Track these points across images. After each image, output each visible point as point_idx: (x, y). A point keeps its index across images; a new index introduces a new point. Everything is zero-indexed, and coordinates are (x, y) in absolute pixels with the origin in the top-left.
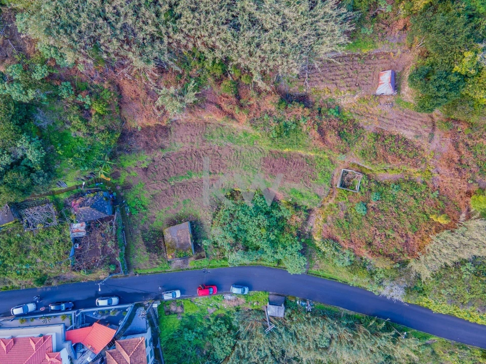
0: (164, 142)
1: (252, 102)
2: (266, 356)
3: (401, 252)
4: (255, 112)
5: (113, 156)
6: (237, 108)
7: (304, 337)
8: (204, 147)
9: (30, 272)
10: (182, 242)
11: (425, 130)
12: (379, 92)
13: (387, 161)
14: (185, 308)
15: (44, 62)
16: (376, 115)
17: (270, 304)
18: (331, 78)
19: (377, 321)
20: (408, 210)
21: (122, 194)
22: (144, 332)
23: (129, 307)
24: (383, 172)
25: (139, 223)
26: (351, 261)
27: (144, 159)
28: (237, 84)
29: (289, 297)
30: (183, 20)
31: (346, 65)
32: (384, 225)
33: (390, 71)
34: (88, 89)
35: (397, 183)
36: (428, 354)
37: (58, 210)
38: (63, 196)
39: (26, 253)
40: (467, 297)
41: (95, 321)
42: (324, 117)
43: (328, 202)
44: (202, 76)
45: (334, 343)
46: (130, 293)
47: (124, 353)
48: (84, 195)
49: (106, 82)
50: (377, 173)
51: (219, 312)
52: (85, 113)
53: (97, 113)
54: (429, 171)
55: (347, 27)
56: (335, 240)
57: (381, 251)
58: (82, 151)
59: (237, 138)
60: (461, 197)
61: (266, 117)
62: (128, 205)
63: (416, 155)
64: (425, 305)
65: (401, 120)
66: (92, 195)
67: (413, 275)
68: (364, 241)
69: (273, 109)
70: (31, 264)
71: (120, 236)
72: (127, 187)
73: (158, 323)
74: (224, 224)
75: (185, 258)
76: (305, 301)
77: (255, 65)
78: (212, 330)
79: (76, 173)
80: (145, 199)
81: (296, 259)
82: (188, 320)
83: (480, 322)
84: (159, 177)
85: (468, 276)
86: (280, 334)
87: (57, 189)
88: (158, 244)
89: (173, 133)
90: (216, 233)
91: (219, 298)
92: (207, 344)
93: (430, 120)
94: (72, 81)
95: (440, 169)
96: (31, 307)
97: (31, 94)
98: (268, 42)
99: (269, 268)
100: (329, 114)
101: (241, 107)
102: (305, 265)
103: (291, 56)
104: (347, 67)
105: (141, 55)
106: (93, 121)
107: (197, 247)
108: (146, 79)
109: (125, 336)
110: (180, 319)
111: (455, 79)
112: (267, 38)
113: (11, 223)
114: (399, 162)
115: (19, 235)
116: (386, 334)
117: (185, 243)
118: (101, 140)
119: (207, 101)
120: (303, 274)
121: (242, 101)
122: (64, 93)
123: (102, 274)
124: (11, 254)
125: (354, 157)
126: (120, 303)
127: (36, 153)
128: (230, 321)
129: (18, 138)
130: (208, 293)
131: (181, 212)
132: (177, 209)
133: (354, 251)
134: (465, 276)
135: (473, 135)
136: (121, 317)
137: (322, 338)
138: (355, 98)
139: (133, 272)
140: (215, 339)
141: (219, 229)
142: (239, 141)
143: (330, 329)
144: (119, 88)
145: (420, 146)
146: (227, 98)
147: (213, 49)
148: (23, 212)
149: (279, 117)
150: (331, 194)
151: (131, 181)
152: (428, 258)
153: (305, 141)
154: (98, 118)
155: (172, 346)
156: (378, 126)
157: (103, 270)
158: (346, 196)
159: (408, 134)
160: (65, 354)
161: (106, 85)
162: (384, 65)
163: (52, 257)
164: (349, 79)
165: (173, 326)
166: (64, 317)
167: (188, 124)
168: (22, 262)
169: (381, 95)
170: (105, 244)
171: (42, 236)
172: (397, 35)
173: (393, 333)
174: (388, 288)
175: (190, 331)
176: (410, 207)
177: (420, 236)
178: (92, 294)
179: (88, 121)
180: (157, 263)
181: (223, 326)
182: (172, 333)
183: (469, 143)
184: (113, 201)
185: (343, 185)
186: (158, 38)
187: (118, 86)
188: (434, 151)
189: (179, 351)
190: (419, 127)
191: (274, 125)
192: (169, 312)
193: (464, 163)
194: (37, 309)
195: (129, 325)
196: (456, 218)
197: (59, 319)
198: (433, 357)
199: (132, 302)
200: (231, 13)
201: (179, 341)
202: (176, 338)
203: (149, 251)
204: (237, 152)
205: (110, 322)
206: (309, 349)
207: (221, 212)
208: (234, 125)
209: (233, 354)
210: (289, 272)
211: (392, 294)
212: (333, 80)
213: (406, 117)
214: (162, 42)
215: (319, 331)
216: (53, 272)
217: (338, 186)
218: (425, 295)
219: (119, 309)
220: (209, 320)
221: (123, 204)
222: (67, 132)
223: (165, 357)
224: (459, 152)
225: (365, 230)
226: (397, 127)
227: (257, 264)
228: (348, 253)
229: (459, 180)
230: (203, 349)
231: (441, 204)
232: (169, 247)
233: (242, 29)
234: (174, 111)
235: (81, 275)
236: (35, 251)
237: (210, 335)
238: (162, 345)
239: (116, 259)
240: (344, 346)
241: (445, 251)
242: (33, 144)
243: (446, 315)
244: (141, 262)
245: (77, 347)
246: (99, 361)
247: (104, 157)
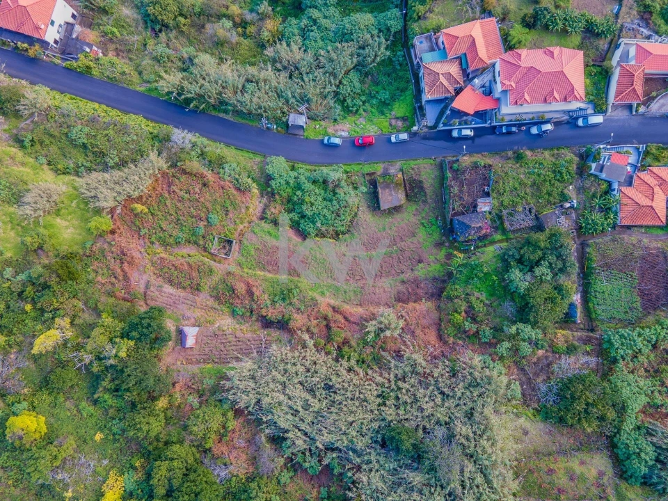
0: (402, 288)
1: (315, 321)
2: (307, 73)
3: (175, 177)
4: (313, 313)
5: (450, 275)
6: (330, 315)
7: (270, 94)
8: (363, 282)
9: (531, 165)
10: (387, 190)
11: (153, 292)
12: (197, 329)
13: (189, 265)
14: (387, 124)
15: (501, 358)
16: (198, 308)
17: (303, 127)
18: (240, 343)
19: (198, 108)
20: (168, 217)
21: (444, 238)
22: (428, 102)
23: (441, 127)
24: (192, 254)
25: (429, 209)
26: (223, 168)
27: (421, 271)
28: (329, 339)
29: (284, 132)
30: (375, 393)
31: (226, 355)
32: (191, 203)
33: (187, 346)
34: (468, 337)
35: (178, 243)
36: (146, 72)
37: (502, 223)
38: (498, 237)
39: (535, 183)
40: (111, 132)
41: (472, 115)
42: (248, 307)
43: (244, 227)
44: (361, 347)
45: (240, 87)
46: (440, 139)
47: (445, 83)
48: (478, 238)
49: (451, 342)
50: (197, 254)
51: (353, 119)
52: (471, 315)
53: (460, 314)
54: (149, 254)
55: (228, 384)
56: (238, 189)
57: (194, 178)
58: (475, 279)
59: (331, 290)
60: (119, 229)
61: (302, 308)
62: (439, 227)
63: (161, 269)
64: (149, 123)
65: (175, 303)
66: (470, 237)
67: (165, 155)
68: (210, 187)
69: (296, 315)
70: (530, 173)
71: (447, 197)
72: (439, 245)
73: (415, 109)
74: (346, 207)
75: (385, 173)
76: (268, 128)
77: (311, 354)
78: (361, 100)
79: (484, 258)
80: (422, 233)
81: (276, 171)
82: (386, 111)
83: (96, 105)
84: (407, 254)
85: (111, 152)
86: (294, 97)
87: (504, 245)
88: (412, 189)
89: (393, 296)
90: (354, 198)
91: (353, 133)
92: (367, 86)
93: (148, 302)
94: (481, 344)
95: (139, 256)
96: (534, 130)
97: (513, 329)
98: (299, 373)
99: (303, 162)
100: (243, 310)
101: (326, 318)
102: (268, 165)
103: (279, 359)
104: (225, 352)
105: (416, 364)
106: (464, 307)
107: (374, 184)
108: (414, 346)
109: (446, 98)
110: (393, 113)
111: (134, 334)
112: (299, 376)
113: (545, 213)
114: (177, 263)
115: (540, 201)
116: (189, 96)
117: (384, 189)
118: (457, 289)
119: (358, 324)
120: (270, 155)
121: (325, 323)
122: (488, 332)
123: (466, 160)
124: (548, 183)
125: (219, 269)
126: (451, 131)
127: (513, 277)
128: (343, 109)
129: (528, 290)
130: (364, 138)
131: (389, 220)
132: (392, 222)
133: (220, 178)
134: (115, 153)
135: (110, 287)
136: (449, 118)
137: (252, 92)
138: (218, 324)
139: (438, 160)
140: (359, 91)
141: (350, 201)
142: (329, 287)
143: (245, 102)
144: (440, 337)
145: (158, 278)
146: (338, 327)
147: (350, 370)
148: (535, 223)
149: (291, 308)
150: (242, 234)
151: (435, 251)
152: (151, 172)
153: (265, 285)
154: (458, 309)
155: (402, 85)
156: (197, 298)
157: (464, 165)
158: (227, 232)
159: (168, 289)
160: (499, 88)
161: (451, 340)
162: (191, 353)
163: (510, 179)
164: (224, 341)
165: (400, 105)
166: (503, 120)
167: (378, 304)
168: (539, 175)
169: (194, 325)
170: (461, 191)
171: (519, 199)
172: (181, 378)
173: (183, 97)
174: (187, 141)
175: (383, 100)
176: (166, 220)
177: (157, 192)
178: (478, 141)
179: (469, 307)
180: (413, 169)
181: (350, 104)
182: (402, 98)
183: (114, 279)
184: (453, 232)
185: (230, 242)
186: (400, 379)
187: (441, 340)
188: (145, 272)
189: (395, 80)
190: (159, 296)
191: (295, 301)
192: (404, 119)
193: (118, 261)
194: (530, 128)
195: (443, 108)
196: (124, 209)
197: (507, 118)
198: (140, 69)
199: (439, 131)
200: (332, 398)
201: (395, 90)
202: (398, 93)
203: (421, 182)
204: (331, 277)
205: (458, 114)
206: (265, 81)
207: (349, 219)
208: (332, 302)
209: (340, 77)
210: (283, 158)
211: (183, 135)
212: (239, 341)
213: (170, 305)
214: (396, 376)
215: (255, 100)
216: (510, 165)
217: (235, 241)
218: (151, 133)
219: (450, 125)
220: (364, 111)
221: (443, 229)
222: (489, 297)
223: (409, 75)
224: (123, 271)
225: (210, 198)
226: (179, 296)
227: (315, 166)
228: (227, 178)
229: (123, 245)
230: (371, 81)
231: (137, 223)
232: (401, 185)
233: (322, 384)
234: (388, 315)
235: (482, 160)
236: (525, 185)
237: (364, 95)
238: (412, 87)
239: (451, 175)
240: (231, 85)
241: (137, 178)
242: (515, 285)
243: (130, 113)
244: (429, 171)
245: (488, 92)
246: (470, 76)
247: (457, 274)
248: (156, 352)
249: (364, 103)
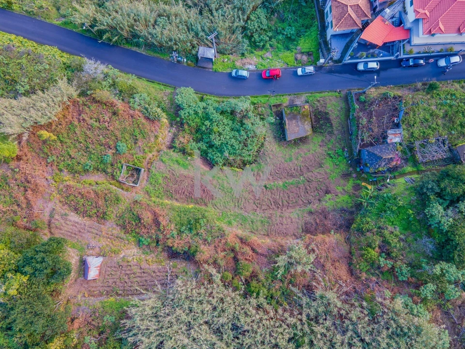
0: (309, 219)
1: (223, 254)
2: (217, 10)
3: (85, 105)
4: (220, 244)
5: (359, 206)
6: (237, 248)
7: (181, 27)
8: (271, 212)
9: (442, 96)
10: (294, 121)
11: (58, 220)
12: (101, 259)
13: (95, 192)
14: (293, 58)
15: (424, 300)
16: (104, 237)
17: (212, 59)
18: (145, 275)
19: (111, 40)
20: (77, 145)
21: (351, 169)
22: (334, 36)
23: (347, 60)
24: (100, 182)
25: (335, 140)
26: (133, 98)
27: (328, 202)
28: (236, 272)
29: (193, 65)
30: (287, 337)
31: (130, 287)
32: (101, 131)
33: (89, 279)
34: (382, 273)
35: (86, 171)
36: (63, 8)
37: (413, 156)
38: (409, 169)
39: (446, 115)
40: (24, 61)
41: (380, 48)
42: (154, 237)
43: (153, 155)
44: (270, 281)
45: (152, 21)
46: (345, 73)
47: (353, 15)
48: (388, 169)
49: (364, 278)
50: (105, 181)
51: (260, 53)
52: (386, 250)
53: (374, 249)
54: (56, 182)
55: (128, 323)
56: (147, 118)
57: (105, 107)
58: (389, 212)
59: (238, 219)
60: (26, 155)
61: (210, 239)
62: (345, 158)
63: (67, 197)
64: (64, 54)
65: (80, 232)
66: (380, 169)
67: (75, 82)
68: (120, 117)
69: (202, 246)
70: (441, 104)
71: (354, 128)
72: (346, 176)
73: (320, 44)
74: (253, 137)
75: (292, 105)
76: (178, 61)
77: (219, 290)
78: (268, 36)
79: (396, 191)
80: (328, 164)
81: (185, 101)
82: (291, 46)
83: (13, 37)
84: (314, 185)
85: (23, 80)
86: (203, 31)
87: (415, 176)
88: (317, 120)
89: (300, 227)
90: (262, 129)
91: (260, 66)
92: (273, 23)
93: (52, 231)
94: (397, 281)
95: (45, 183)
96: (442, 63)
97: (437, 270)
98: (205, 312)
99: (211, 94)
100: (149, 239)
101: (233, 250)
102: (177, 96)
103: (183, 297)
104: (130, 284)
105: (329, 304)
106: (378, 241)
107: (280, 115)
108: (324, 281)
109: (352, 33)
110: (299, 48)
111: (27, 269)
112: (206, 315)
113: (461, 145)
114: (83, 191)
115: (453, 132)
116: (102, 27)
117: (291, 120)
118: (370, 222)
119: (266, 256)
120: (180, 87)
121: (232, 255)
122: (405, 269)
123: (373, 92)
124: (461, 114)
125: (126, 197)
126: (356, 64)
127: (434, 212)
128: (251, 44)
129: (451, 227)
130: (271, 71)
131: (295, 150)
132: (298, 153)
133: (130, 107)
134: (26, 81)
135: (12, 215)
136: (356, 51)
137: (163, 25)
138: (123, 254)
139: (343, 94)
140: (266, 27)
141: (258, 132)
142: (236, 216)
143: (156, 34)
144: (351, 272)
145: (63, 205)
146: (246, 259)
147: (259, 307)
148: (449, 155)
149: (197, 239)
150: (150, 163)
151: (342, 182)
152: (59, 99)
153: (173, 214)
154: (373, 244)
155: (307, 22)
156: (102, 226)
157: (372, 96)
158: (136, 161)
159: (74, 217)
160: (411, 17)
161: (364, 276)
162: (94, 285)
163: (420, 110)
164: (128, 272)
165: (305, 41)
166: (411, 52)
167: (285, 235)
168: (451, 106)
169: (98, 256)
170: (369, 121)
171: (430, 131)
172: (81, 313)
173: (96, 28)
174: (99, 72)
175: (289, 36)
176: (75, 147)
177: (67, 120)
178: (383, 74)
179: (383, 242)
180: (319, 101)
181: (258, 39)
182: (307, 34)
183: (16, 207)
184: (360, 163)
185: (138, 171)
186: (312, 320)
187: (352, 275)
188: (50, 200)
189: (300, 17)
190: (64, 224)
191: (202, 231)
192: (309, 54)
193: (22, 188)
194: (437, 61)
196: (32, 136)
197: (415, 50)
198: (58, 4)
199: (345, 64)
200: (240, 341)
201: (300, 27)
202: (303, 29)
203: (327, 114)
204: (238, 206)
205: (366, 46)
206: (176, 16)
207: (256, 148)
208: (240, 232)
209: (248, 12)
210: (192, 89)
211: (96, 66)
212: (144, 272)
213: (75, 234)
214: (308, 316)
215: (166, 32)
216: (420, 96)
217: (143, 170)
218: (64, 64)
219: (357, 58)
220: (271, 46)
221: (350, 160)
222: (403, 232)
223: (314, 12)
224: (26, 198)
225: (119, 127)
226: (85, 225)
227: (223, 98)
228: (136, 106)
229: (27, 172)
230: (277, 18)
231: (46, 150)
232: (307, 116)
233: (230, 325)
234: (298, 248)
235: (393, 92)
236: (437, 116)
237: (270, 31)
238: (317, 23)
239: (358, 107)
240: (143, 18)
241: (44, 105)
242: (437, 221)
243: (44, 44)
244: (334, 103)
245: (399, 23)
246: (378, 9)
247: (367, 206)
248: (52, 287)
249: (271, 38)
